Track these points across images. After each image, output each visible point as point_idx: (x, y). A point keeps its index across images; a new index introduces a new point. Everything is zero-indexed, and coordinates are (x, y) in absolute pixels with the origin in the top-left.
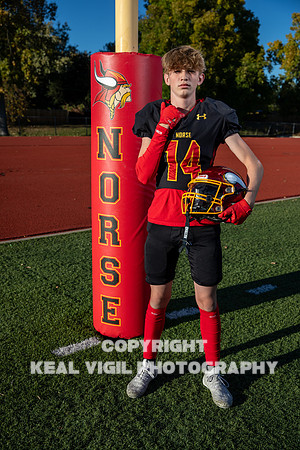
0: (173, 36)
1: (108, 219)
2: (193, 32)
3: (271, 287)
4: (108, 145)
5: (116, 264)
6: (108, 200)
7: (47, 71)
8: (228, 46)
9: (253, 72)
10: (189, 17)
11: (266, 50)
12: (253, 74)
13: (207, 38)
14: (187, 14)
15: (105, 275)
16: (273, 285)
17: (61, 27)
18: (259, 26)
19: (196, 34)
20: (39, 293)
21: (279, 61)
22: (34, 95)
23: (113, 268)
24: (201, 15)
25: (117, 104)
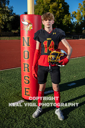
0: (44, 10)
1: (26, 64)
2: (50, 9)
3: (74, 84)
4: (26, 42)
5: (29, 78)
6: (26, 59)
7: (7, 20)
8: (60, 13)
9: (67, 20)
10: (49, 4)
11: (71, 14)
12: (68, 21)
13: (54, 10)
14: (48, 3)
15: (25, 81)
17: (11, 7)
18: (69, 7)
19: (51, 9)
20: (5, 87)
21: (75, 17)
22: (3, 28)
24: (52, 4)
25: (28, 29)
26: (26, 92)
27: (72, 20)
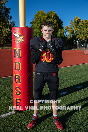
1: (17, 75)
4: (17, 54)
5: (20, 89)
6: (17, 70)
8: (55, 27)
9: (61, 34)
14: (45, 19)
15: (17, 92)
16: (66, 92)
18: (62, 22)
21: (68, 31)
23: (19, 90)
24: (48, 19)
25: (19, 42)
26: (17, 103)
27: (65, 33)
